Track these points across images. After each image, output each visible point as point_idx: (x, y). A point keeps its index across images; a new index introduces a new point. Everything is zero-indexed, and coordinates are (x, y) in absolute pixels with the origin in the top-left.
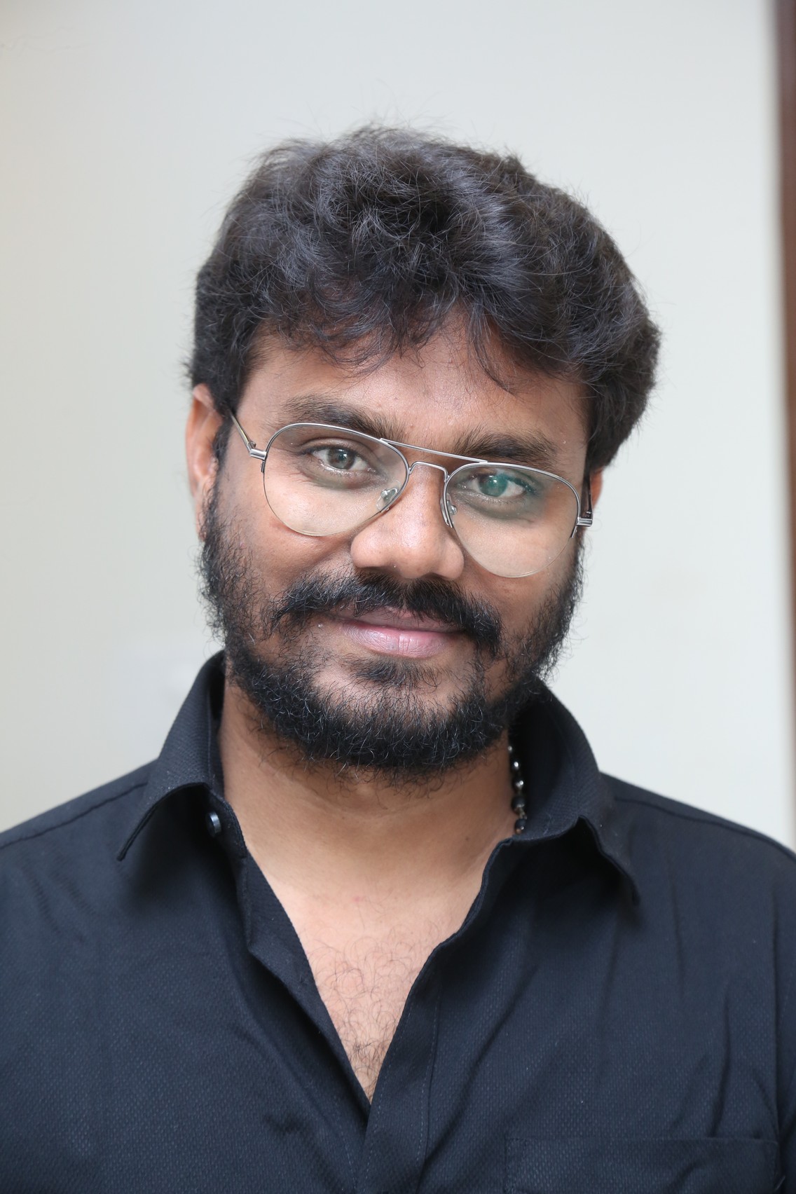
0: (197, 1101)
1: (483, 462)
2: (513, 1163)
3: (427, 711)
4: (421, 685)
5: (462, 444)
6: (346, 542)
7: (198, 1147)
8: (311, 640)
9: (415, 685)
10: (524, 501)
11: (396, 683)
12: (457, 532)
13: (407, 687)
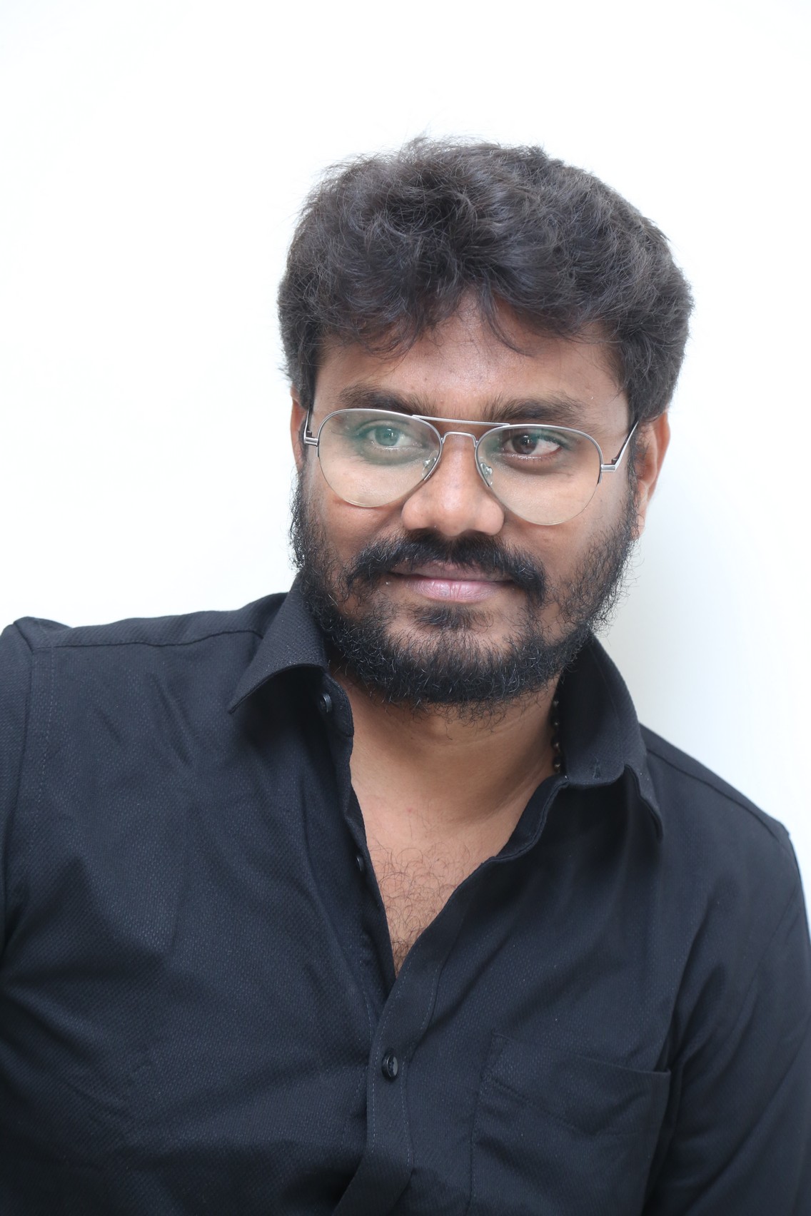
1: (507, 426)
2: (493, 1056)
3: (482, 649)
4: (474, 626)
5: (489, 411)
6: (397, 509)
8: (382, 596)
9: (469, 627)
10: (561, 456)
11: (453, 626)
12: (495, 491)
13: (462, 629)
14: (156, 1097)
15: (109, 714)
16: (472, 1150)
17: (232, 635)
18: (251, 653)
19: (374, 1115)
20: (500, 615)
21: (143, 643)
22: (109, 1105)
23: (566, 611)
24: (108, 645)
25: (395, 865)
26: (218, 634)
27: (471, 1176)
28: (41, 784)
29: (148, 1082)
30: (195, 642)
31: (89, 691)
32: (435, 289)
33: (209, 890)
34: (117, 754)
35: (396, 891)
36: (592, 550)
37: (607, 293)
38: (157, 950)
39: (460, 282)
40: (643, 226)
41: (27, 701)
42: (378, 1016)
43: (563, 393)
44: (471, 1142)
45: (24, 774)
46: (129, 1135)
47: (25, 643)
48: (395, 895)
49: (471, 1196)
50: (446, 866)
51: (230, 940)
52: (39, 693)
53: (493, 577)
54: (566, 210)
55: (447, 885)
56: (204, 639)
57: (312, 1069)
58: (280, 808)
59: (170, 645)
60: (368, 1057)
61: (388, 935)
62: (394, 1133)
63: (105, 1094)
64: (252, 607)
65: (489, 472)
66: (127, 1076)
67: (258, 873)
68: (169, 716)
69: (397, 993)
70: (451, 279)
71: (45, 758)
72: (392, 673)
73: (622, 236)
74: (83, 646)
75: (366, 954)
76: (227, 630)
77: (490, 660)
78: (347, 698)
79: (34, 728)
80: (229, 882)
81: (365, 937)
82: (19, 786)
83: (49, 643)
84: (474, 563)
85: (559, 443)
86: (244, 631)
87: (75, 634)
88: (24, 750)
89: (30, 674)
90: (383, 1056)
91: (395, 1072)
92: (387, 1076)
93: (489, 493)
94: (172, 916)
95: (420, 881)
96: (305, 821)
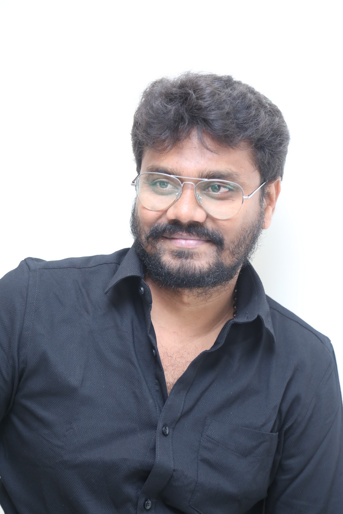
0: (113, 380)
1: (206, 180)
2: (206, 427)
3: (197, 267)
4: (195, 258)
5: (201, 175)
6: (165, 211)
7: (110, 395)
8: (160, 245)
9: (192, 258)
10: (230, 193)
11: (186, 258)
12: (202, 205)
13: (189, 259)
14: (74, 441)
15: (58, 295)
16: (198, 463)
17: (108, 264)
18: (115, 271)
19: (158, 449)
20: (206, 254)
21: (73, 267)
22: (57, 444)
23: (233, 253)
24: (60, 268)
25: (168, 353)
26: (103, 264)
27: (198, 472)
28: (32, 321)
29: (72, 436)
30: (93, 267)
31: (51, 286)
32: (179, 127)
33: (96, 363)
34: (62, 310)
35: (168, 363)
36: (243, 229)
37: (249, 131)
38: (76, 385)
39: (188, 124)
40: (269, 107)
41: (27, 290)
42: (161, 411)
43: (230, 169)
44: (198, 460)
45: (25, 318)
46: (64, 456)
47: (28, 267)
48: (168, 365)
49: (197, 480)
50: (188, 354)
51: (104, 382)
52: (32, 287)
53: (202, 239)
54: (234, 99)
55: (189, 361)
56: (97, 266)
57: (135, 431)
58: (124, 331)
59: (84, 268)
60: (157, 427)
61: (165, 380)
62: (166, 456)
63: (56, 440)
64: (116, 253)
65: (200, 198)
66: (64, 433)
67: (115, 356)
68: (82, 296)
69: (168, 402)
70: (185, 122)
71: (33, 312)
72: (163, 275)
73: (257, 109)
74: (49, 269)
75: (157, 388)
76: (106, 263)
77: (200, 270)
78: (149, 289)
79: (30, 300)
80: (104, 359)
81: (156, 381)
82: (24, 322)
83: (37, 267)
84: (194, 233)
85: (229, 189)
86: (113, 263)
87: (47, 264)
88: (26, 309)
89: (29, 279)
90: (162, 426)
91: (167, 433)
92: (164, 434)
93: (200, 206)
94: (82, 373)
95: (178, 360)
96: (133, 336)
